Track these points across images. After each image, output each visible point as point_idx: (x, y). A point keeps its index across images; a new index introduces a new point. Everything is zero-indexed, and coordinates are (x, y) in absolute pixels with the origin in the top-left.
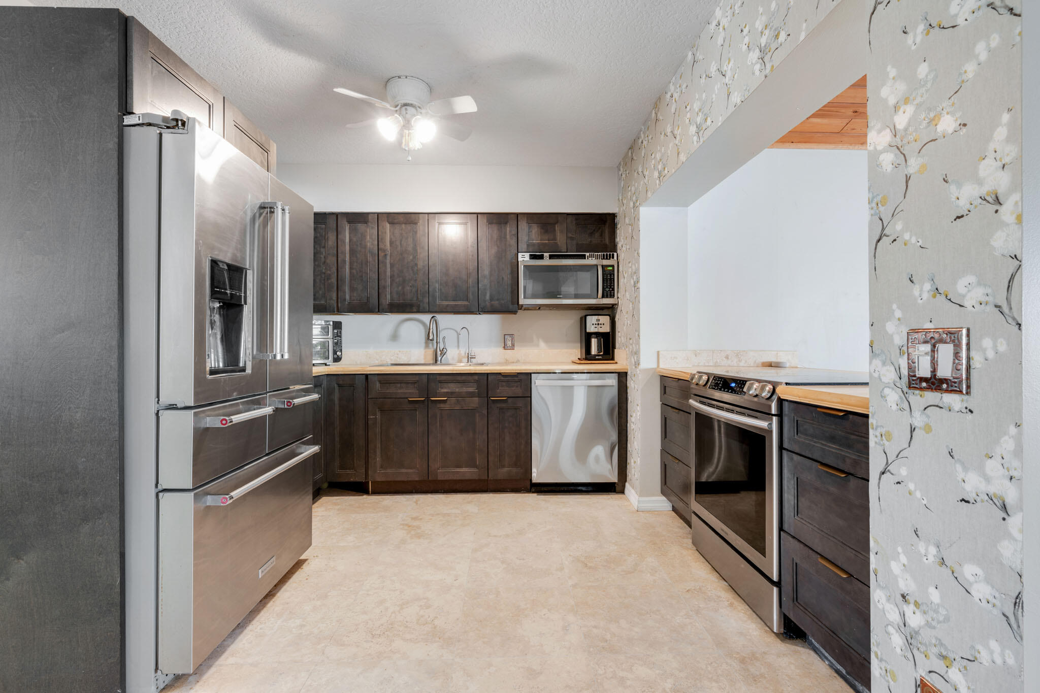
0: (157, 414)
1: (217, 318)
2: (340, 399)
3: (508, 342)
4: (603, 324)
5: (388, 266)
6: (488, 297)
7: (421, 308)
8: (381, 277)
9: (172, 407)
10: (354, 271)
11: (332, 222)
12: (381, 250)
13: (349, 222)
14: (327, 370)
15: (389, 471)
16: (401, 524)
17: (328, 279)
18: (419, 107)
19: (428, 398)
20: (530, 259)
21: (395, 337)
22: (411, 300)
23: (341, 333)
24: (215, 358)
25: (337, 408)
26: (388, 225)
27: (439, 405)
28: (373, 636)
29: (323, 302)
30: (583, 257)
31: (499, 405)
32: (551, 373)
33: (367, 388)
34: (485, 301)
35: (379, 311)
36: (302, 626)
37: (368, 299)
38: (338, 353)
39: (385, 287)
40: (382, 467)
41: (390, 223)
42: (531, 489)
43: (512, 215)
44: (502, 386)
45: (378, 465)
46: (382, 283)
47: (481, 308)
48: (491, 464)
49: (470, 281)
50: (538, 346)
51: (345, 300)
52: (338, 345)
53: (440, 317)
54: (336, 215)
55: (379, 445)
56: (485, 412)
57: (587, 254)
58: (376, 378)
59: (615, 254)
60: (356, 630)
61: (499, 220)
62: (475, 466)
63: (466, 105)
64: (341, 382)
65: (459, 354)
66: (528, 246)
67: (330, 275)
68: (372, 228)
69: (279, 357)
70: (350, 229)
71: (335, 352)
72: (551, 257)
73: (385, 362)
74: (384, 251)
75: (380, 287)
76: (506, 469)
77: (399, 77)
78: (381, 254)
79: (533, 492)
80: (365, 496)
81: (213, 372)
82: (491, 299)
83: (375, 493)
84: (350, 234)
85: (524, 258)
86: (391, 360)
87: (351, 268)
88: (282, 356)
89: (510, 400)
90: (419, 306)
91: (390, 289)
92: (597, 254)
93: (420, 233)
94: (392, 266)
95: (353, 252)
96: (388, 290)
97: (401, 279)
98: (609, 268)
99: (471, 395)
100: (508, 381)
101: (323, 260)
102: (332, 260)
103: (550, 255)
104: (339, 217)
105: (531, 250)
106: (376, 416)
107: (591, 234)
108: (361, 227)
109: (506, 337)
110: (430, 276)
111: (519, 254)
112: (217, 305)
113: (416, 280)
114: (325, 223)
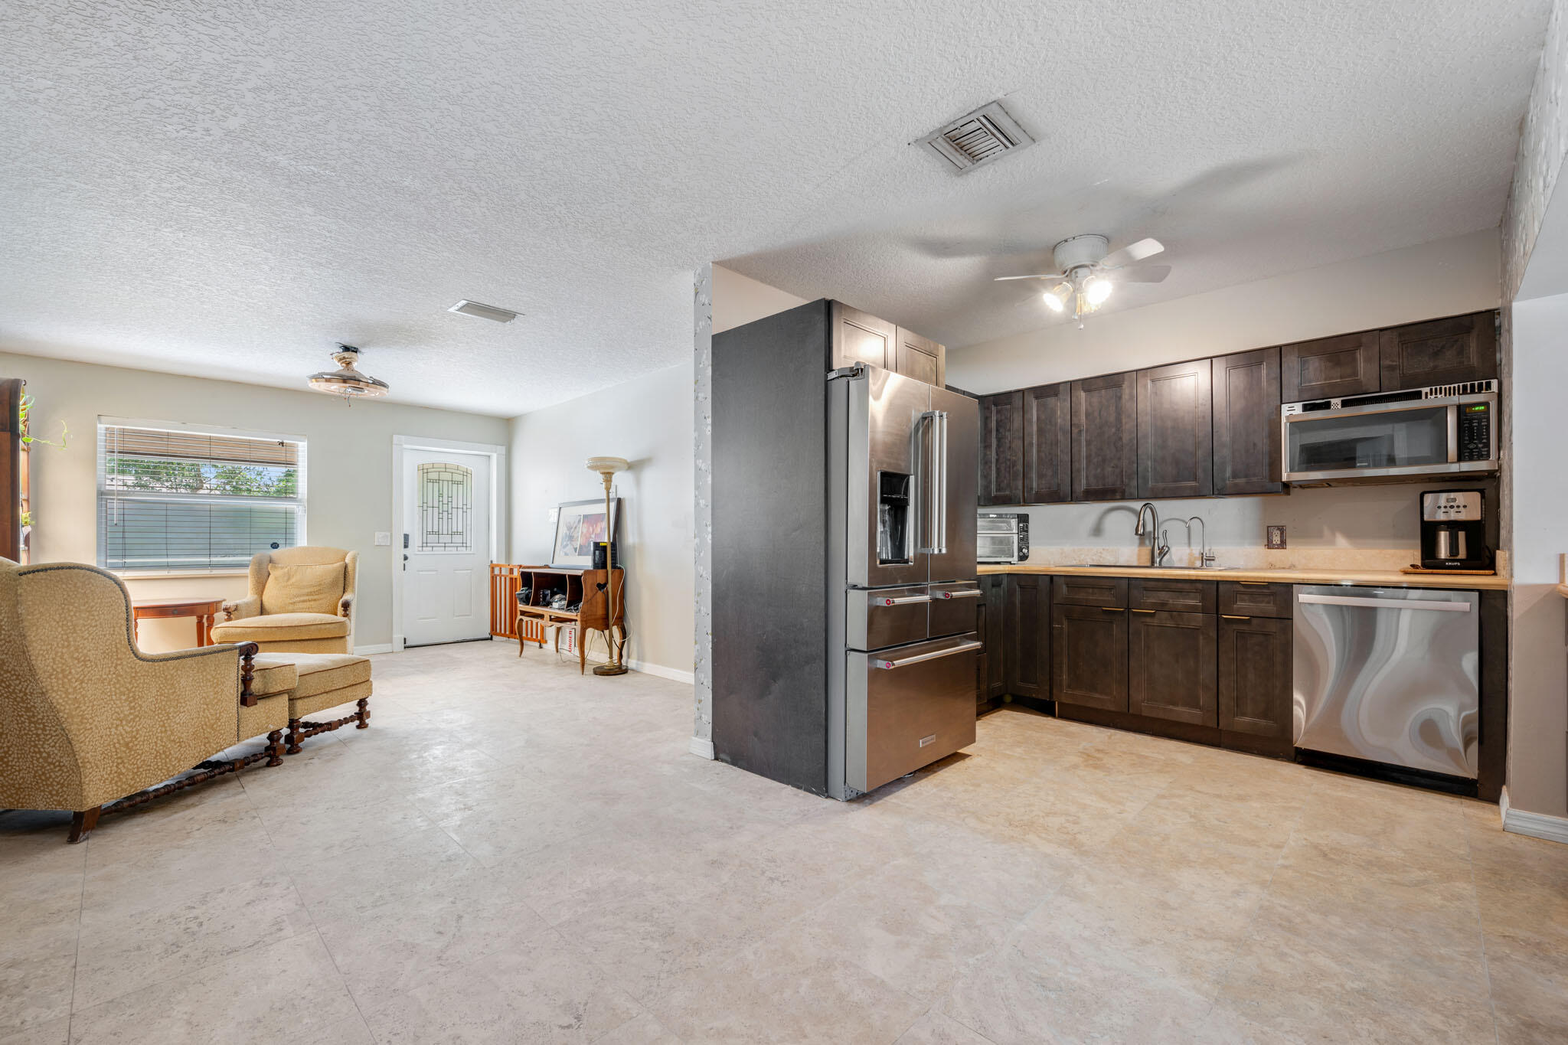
0: (846, 592)
1: (887, 517)
2: (1022, 603)
3: (1275, 536)
4: (1465, 507)
5: (1084, 443)
6: (1228, 473)
7: (1126, 494)
8: (1075, 458)
9: (855, 587)
10: (1043, 455)
11: (1017, 401)
12: (1075, 424)
13: (1037, 398)
14: (1007, 569)
15: (1077, 692)
16: (1081, 752)
17: (1013, 467)
18: (1092, 265)
19: (1128, 608)
20: (1303, 411)
21: (1097, 531)
22: (1113, 485)
23: (1027, 527)
24: (885, 551)
25: (1018, 613)
26: (1083, 394)
27: (1143, 619)
28: (1010, 825)
29: (1007, 493)
30: (1417, 395)
31: (1235, 627)
32: (1331, 585)
33: (1051, 593)
34: (1224, 480)
35: (1071, 501)
36: (952, 798)
37: (1059, 485)
38: (1024, 550)
39: (1079, 471)
40: (1069, 686)
41: (1085, 391)
42: (1296, 757)
43: (1272, 350)
44: (1243, 600)
45: (1065, 683)
46: (1076, 465)
47: (1218, 490)
48: (1222, 708)
49: (1200, 453)
50: (1332, 543)
51: (1032, 489)
52: (1024, 542)
53: (1157, 504)
54: (1022, 392)
55: (1065, 660)
56: (1214, 634)
57: (1425, 390)
58: (1062, 580)
59: (1494, 383)
60: (997, 816)
61: (1250, 359)
62: (1197, 706)
63: (1148, 248)
64: (1023, 583)
65: (1191, 554)
66: (1301, 391)
67: (1015, 461)
68: (1065, 400)
69: (936, 552)
70: (1038, 405)
71: (1020, 549)
72: (1344, 404)
73: (1084, 563)
74: (1079, 426)
75: (1073, 471)
76: (1247, 719)
77: (1066, 241)
78: (1075, 431)
79: (1300, 763)
80: (1050, 718)
81: (883, 562)
82: (1235, 476)
83: (1062, 717)
84: (1037, 411)
85: (1292, 411)
86: (1093, 560)
87: (1039, 451)
88: (940, 550)
89: (1255, 621)
90: (1123, 492)
91: (1086, 473)
92: (1447, 386)
93: (1126, 396)
94: (1088, 443)
95: (1040, 431)
96: (1084, 474)
97: (1100, 458)
98: (1477, 408)
99: (1193, 609)
100: (1252, 594)
101: (1008, 445)
102: (1017, 444)
103: (1342, 401)
104: (1026, 393)
105: (1306, 398)
106: (1063, 626)
107: (1436, 354)
108: (1051, 401)
109: (1271, 529)
110: (1139, 452)
111: (1283, 406)
112: (887, 507)
113: (1119, 459)
114: (1010, 403)
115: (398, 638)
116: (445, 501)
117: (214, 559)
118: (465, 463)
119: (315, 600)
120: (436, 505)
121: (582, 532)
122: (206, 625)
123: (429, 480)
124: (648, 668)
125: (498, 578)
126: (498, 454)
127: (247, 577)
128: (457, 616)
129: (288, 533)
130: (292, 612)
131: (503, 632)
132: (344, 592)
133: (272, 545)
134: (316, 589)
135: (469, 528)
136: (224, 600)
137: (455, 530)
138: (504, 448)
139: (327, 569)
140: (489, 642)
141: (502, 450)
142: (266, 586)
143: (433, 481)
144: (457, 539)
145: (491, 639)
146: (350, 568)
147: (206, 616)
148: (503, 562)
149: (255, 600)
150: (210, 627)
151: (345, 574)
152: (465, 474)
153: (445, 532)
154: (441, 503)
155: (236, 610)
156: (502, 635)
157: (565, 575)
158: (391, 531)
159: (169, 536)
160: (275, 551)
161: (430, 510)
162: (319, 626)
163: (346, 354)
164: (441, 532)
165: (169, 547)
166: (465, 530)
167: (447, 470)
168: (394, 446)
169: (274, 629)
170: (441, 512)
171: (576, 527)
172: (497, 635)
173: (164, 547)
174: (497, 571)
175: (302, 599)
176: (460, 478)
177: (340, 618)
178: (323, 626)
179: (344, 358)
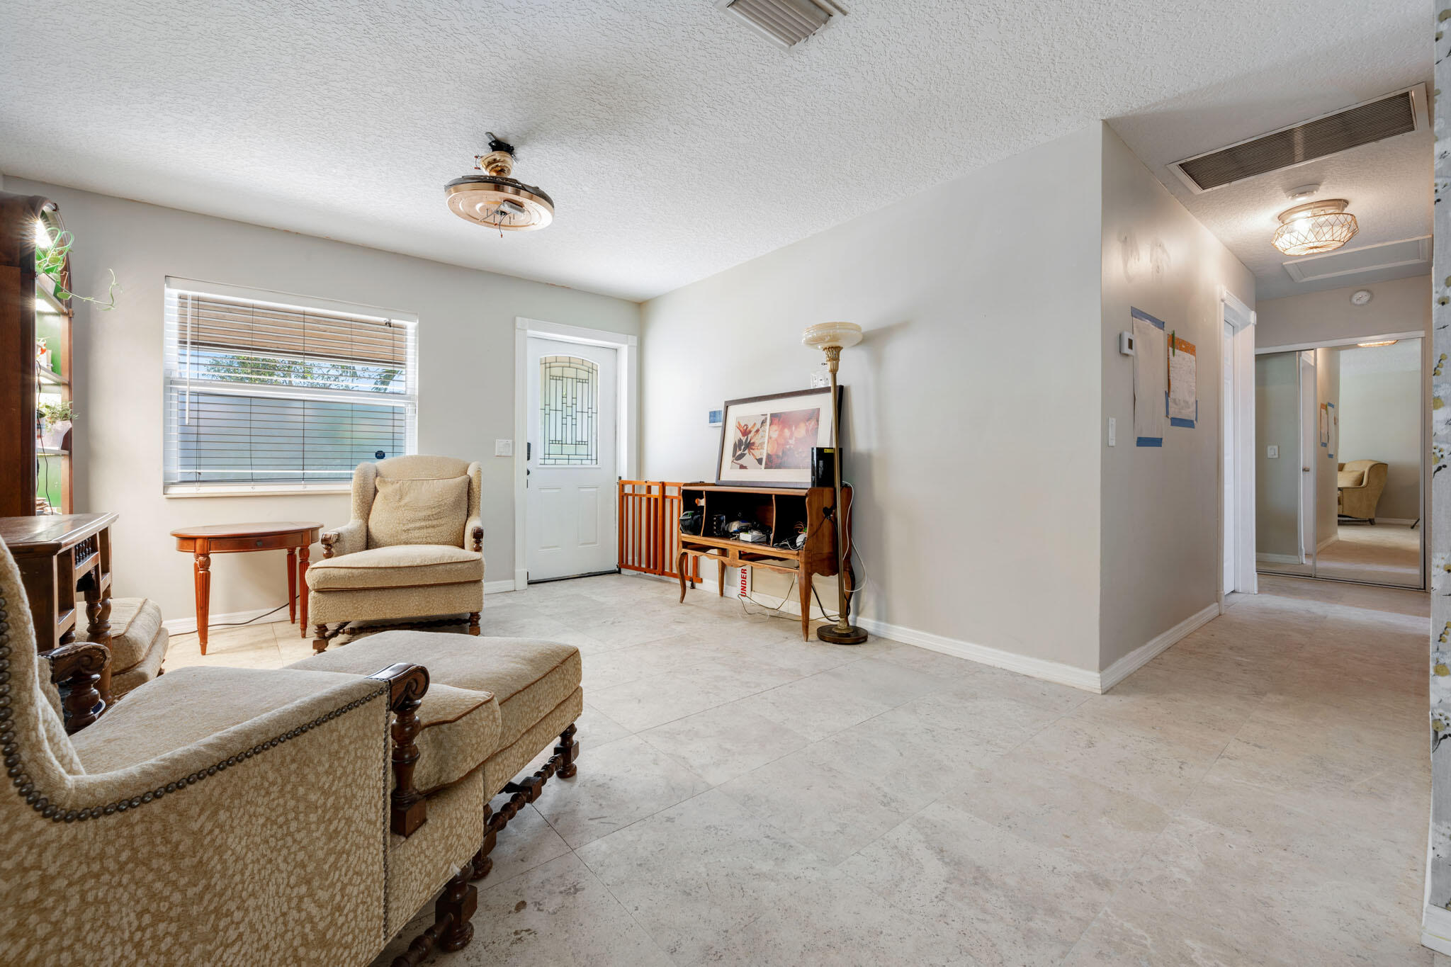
115: (521, 572)
116: (569, 404)
117: (308, 472)
118: (590, 357)
119: (433, 527)
120: (559, 407)
121: (770, 438)
122: (298, 560)
123: (552, 377)
124: (900, 633)
125: (630, 498)
126: (629, 346)
127: (350, 494)
128: (583, 544)
129: (396, 441)
130: (406, 543)
131: (636, 564)
132: (468, 516)
133: (376, 454)
134: (435, 511)
135: (594, 436)
136: (322, 526)
137: (579, 439)
138: (635, 338)
139: (444, 487)
140: (616, 576)
141: (633, 340)
142: (373, 507)
143: (556, 378)
144: (582, 450)
145: (619, 572)
146: (475, 484)
147: (298, 549)
148: (634, 479)
149: (360, 526)
150: (305, 565)
151: (469, 493)
152: (590, 370)
153: (569, 442)
154: (564, 405)
155: (338, 540)
156: (636, 569)
157: (771, 495)
158: (513, 437)
159: (254, 439)
160: (382, 461)
161: (553, 413)
162: (448, 566)
163: (497, 155)
164: (564, 442)
165: (254, 454)
166: (590, 439)
167: (572, 365)
168: (516, 330)
169: (389, 571)
170: (564, 416)
171: (758, 431)
172: (627, 567)
173: (247, 454)
174: (628, 489)
175: (418, 524)
176: (584, 375)
177: (468, 553)
178: (453, 566)
179: (495, 161)
